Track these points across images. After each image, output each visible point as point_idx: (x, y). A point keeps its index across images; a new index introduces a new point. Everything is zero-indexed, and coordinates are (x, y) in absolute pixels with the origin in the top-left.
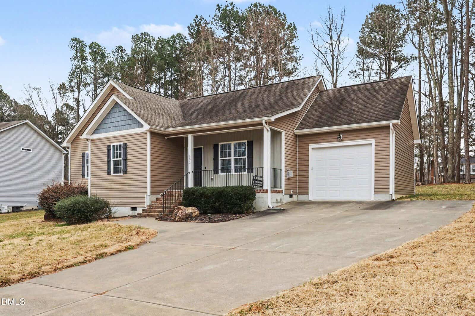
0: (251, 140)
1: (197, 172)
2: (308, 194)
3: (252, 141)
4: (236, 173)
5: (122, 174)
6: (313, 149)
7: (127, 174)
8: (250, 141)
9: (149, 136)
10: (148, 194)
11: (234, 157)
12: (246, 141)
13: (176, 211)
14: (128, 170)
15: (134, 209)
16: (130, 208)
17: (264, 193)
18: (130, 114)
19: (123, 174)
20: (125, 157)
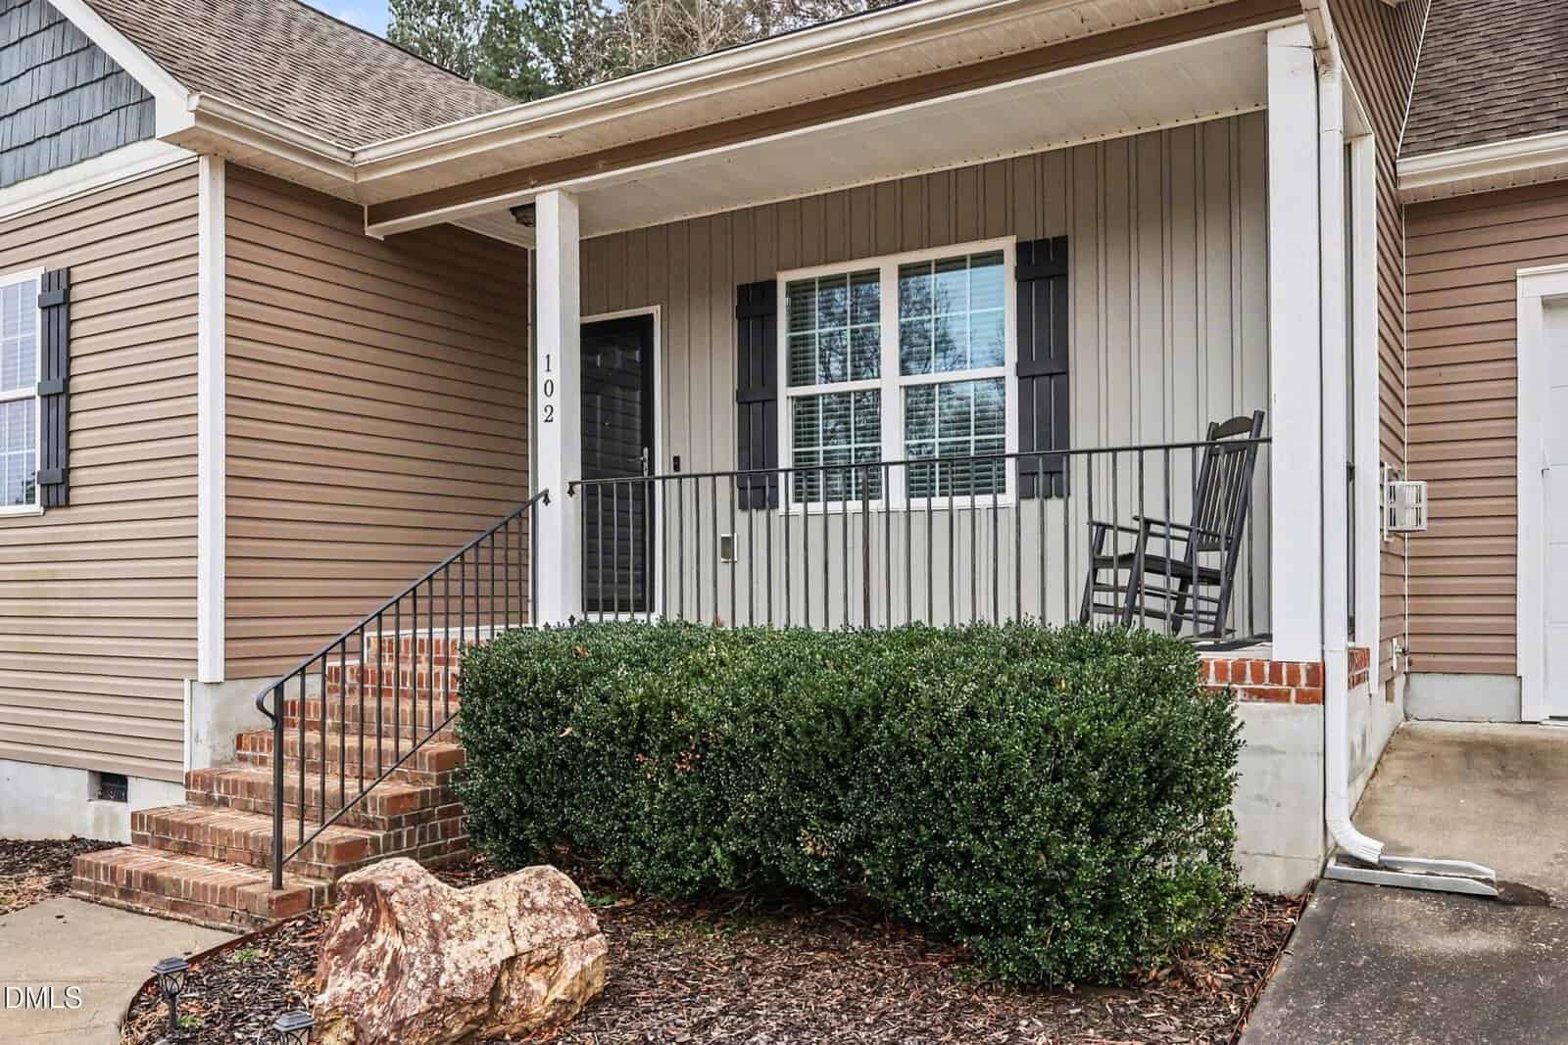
0: (1051, 233)
1: (607, 494)
2: (1511, 672)
3: (1060, 245)
4: (919, 503)
5: (36, 507)
6: (1549, 304)
7: (68, 505)
8: (1042, 245)
9: (209, 193)
10: (204, 676)
11: (905, 371)
12: (1007, 244)
13: (350, 922)
14: (77, 477)
15: (112, 786)
16: (85, 777)
17: (1282, 697)
18: (90, 45)
19: (47, 507)
20: (54, 376)
